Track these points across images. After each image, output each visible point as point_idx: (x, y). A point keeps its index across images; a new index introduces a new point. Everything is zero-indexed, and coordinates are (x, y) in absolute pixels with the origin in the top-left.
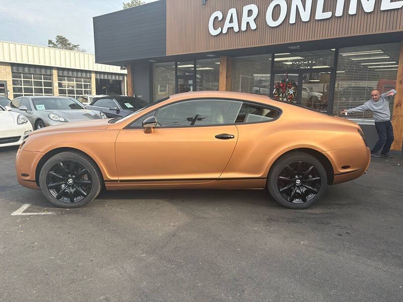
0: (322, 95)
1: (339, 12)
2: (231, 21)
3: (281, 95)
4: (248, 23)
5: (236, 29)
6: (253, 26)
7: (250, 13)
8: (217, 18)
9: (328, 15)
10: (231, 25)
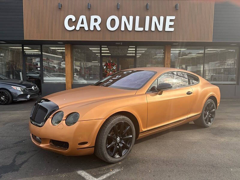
1: (147, 29)
2: (82, 23)
3: (108, 70)
4: (95, 26)
5: (86, 29)
6: (99, 28)
7: (96, 20)
8: (70, 19)
9: (142, 29)
10: (82, 26)
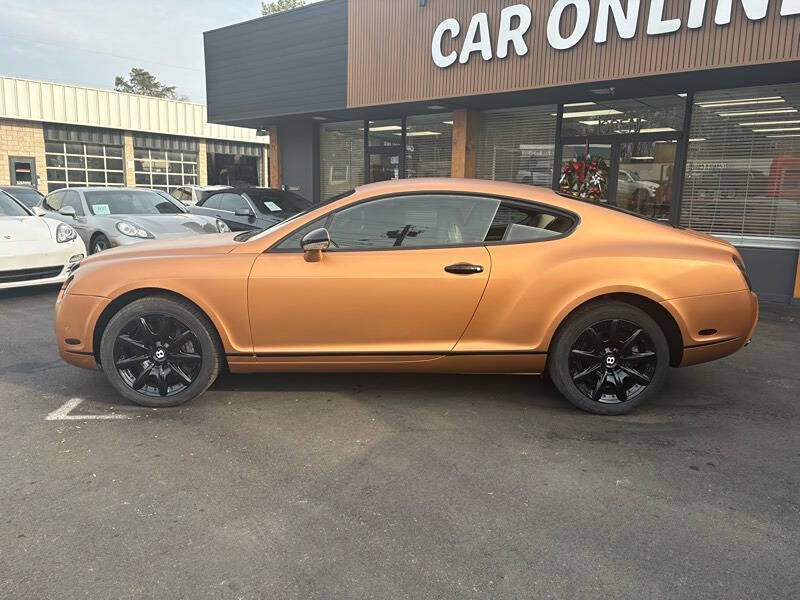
0: (657, 186)
1: (695, 20)
2: (477, 39)
3: (575, 187)
4: (510, 43)
5: (487, 55)
6: (521, 48)
7: (515, 21)
8: (448, 32)
9: (674, 25)
10: (476, 47)
